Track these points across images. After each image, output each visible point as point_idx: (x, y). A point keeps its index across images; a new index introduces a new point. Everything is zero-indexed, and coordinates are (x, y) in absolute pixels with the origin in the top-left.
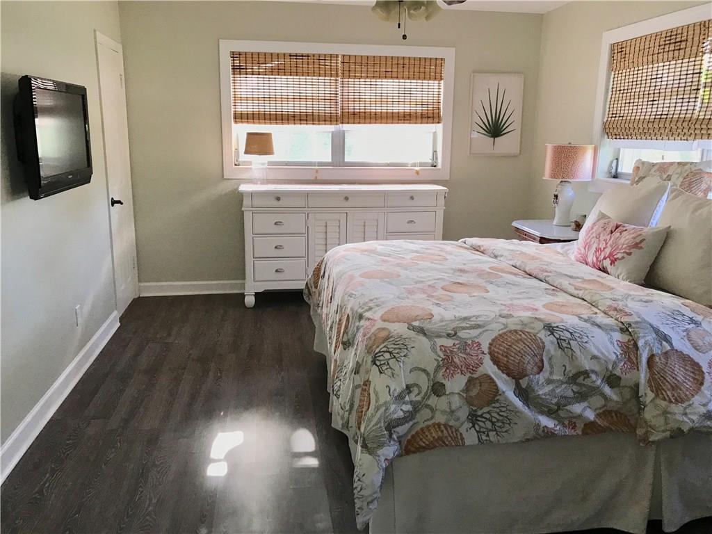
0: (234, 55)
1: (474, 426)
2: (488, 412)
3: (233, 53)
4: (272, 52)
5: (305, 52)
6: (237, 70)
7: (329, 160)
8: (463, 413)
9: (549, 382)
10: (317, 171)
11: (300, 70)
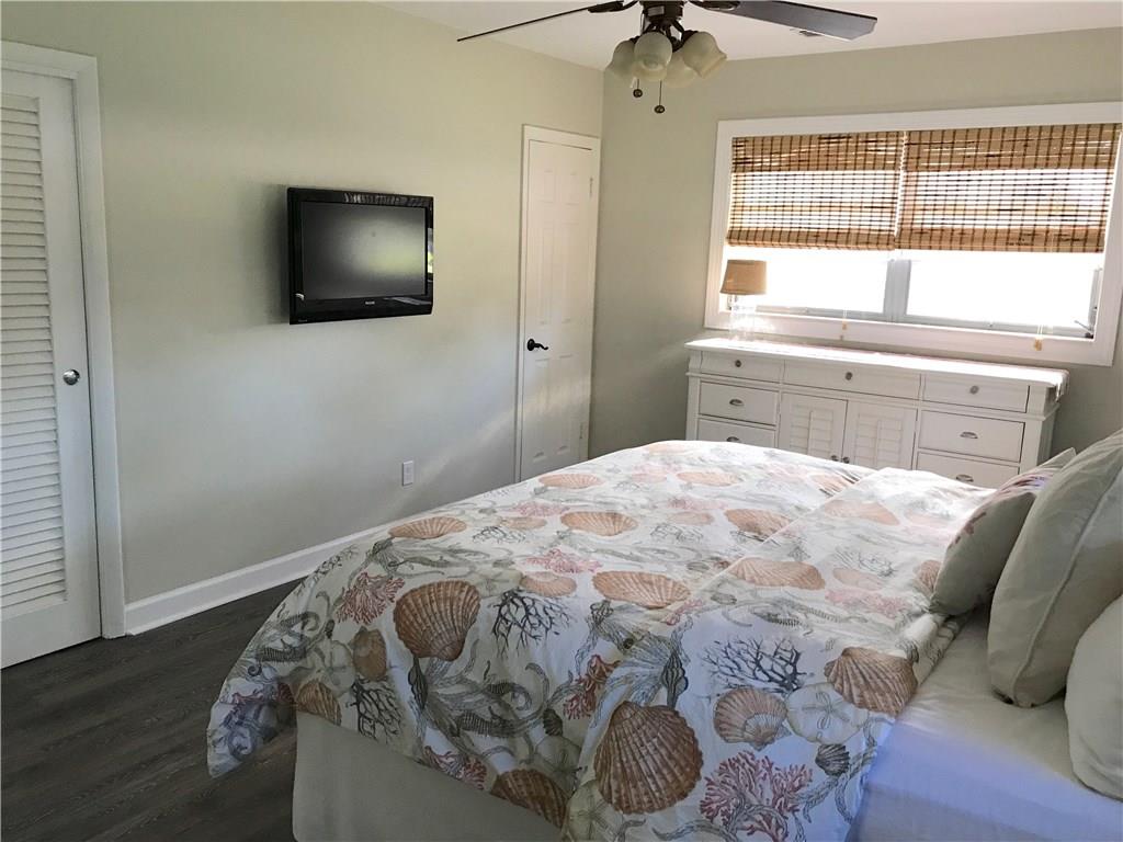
0: (738, 143)
1: (357, 704)
2: (376, 691)
3: (736, 140)
4: (792, 134)
5: (844, 131)
6: (740, 164)
7: (879, 309)
8: (347, 678)
9: (461, 680)
10: (845, 327)
11: (832, 161)
